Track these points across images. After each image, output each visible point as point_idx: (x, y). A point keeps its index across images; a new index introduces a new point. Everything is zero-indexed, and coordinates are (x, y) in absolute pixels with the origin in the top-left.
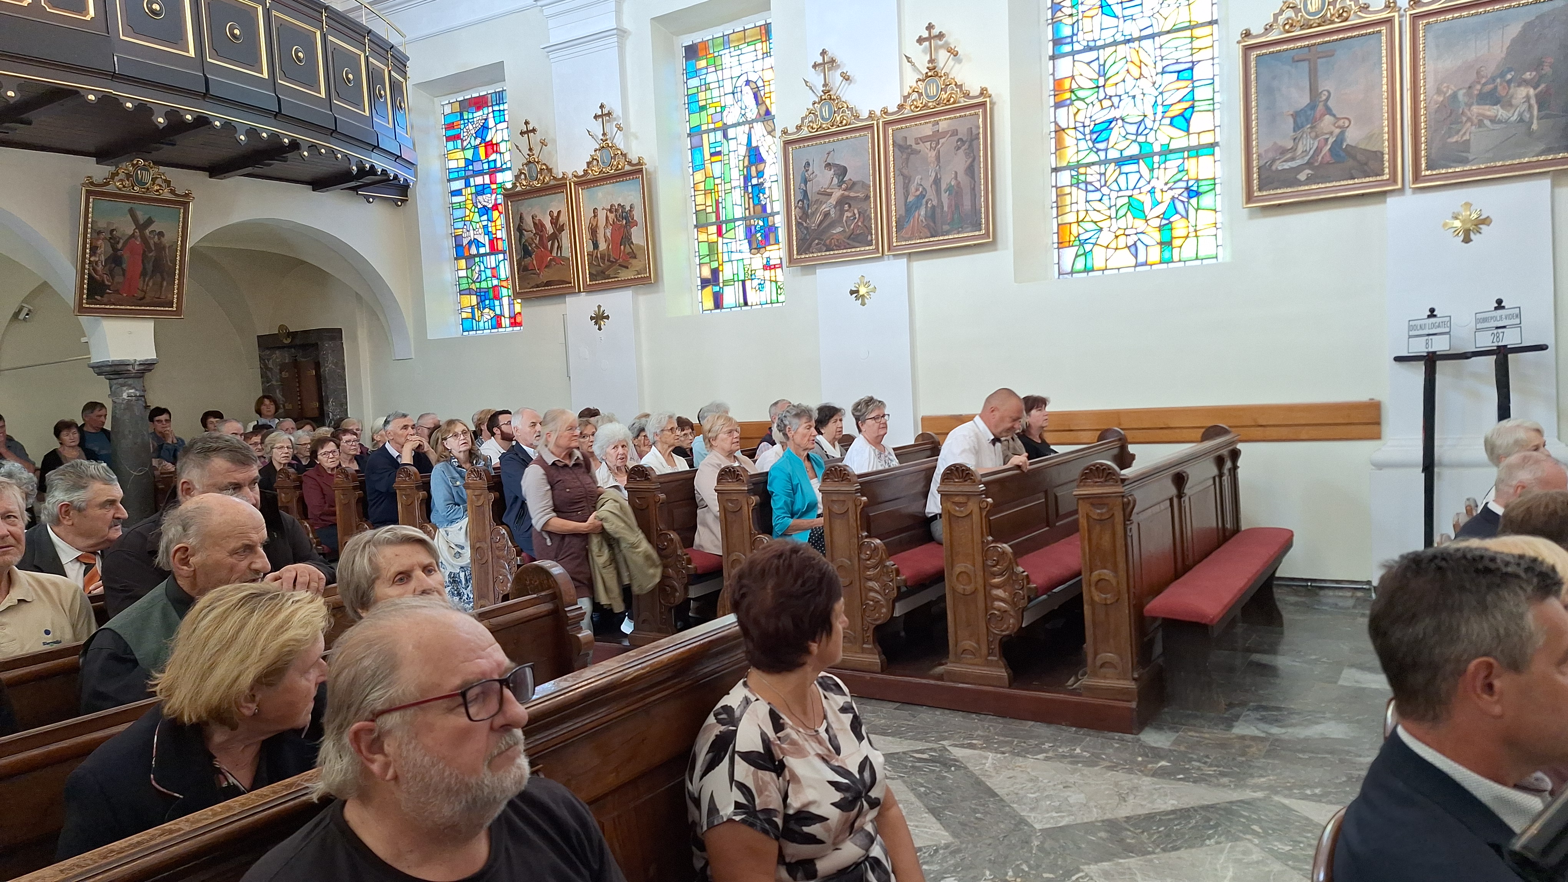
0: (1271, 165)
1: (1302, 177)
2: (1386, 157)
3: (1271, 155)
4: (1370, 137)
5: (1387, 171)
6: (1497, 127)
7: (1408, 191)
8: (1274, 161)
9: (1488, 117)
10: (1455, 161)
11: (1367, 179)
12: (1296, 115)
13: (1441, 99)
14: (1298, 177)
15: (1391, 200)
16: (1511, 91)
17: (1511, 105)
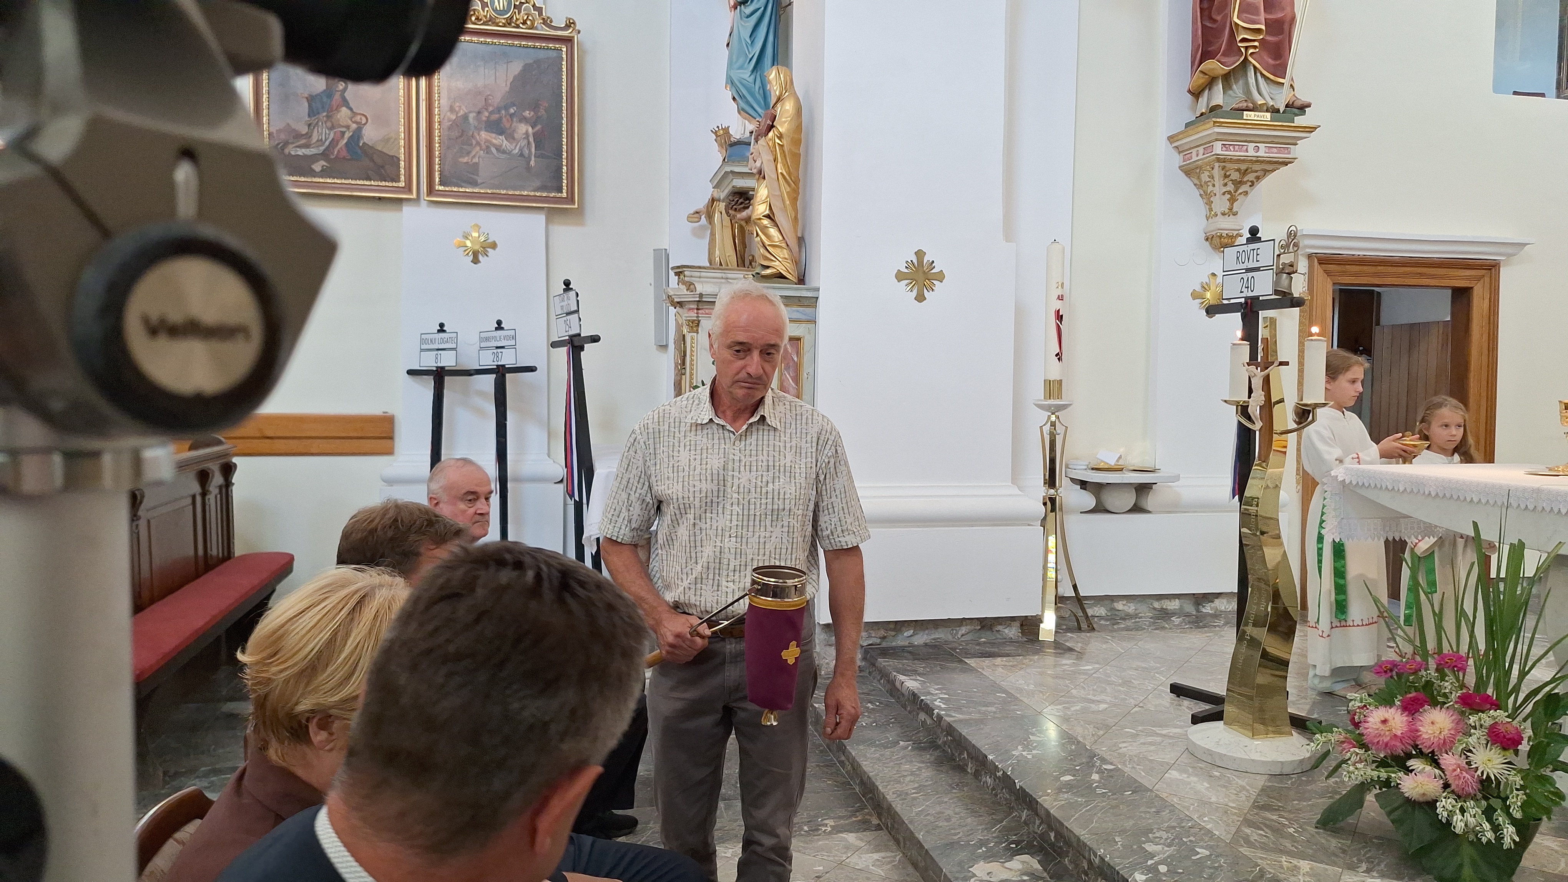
0: (283, 149)
1: (317, 167)
2: (402, 164)
3: (283, 136)
4: (386, 140)
5: (402, 178)
6: (503, 156)
7: (424, 204)
8: (286, 144)
9: (494, 145)
10: (465, 182)
11: (383, 183)
12: (311, 99)
13: (454, 117)
14: (313, 166)
15: (407, 209)
16: (514, 124)
17: (514, 138)
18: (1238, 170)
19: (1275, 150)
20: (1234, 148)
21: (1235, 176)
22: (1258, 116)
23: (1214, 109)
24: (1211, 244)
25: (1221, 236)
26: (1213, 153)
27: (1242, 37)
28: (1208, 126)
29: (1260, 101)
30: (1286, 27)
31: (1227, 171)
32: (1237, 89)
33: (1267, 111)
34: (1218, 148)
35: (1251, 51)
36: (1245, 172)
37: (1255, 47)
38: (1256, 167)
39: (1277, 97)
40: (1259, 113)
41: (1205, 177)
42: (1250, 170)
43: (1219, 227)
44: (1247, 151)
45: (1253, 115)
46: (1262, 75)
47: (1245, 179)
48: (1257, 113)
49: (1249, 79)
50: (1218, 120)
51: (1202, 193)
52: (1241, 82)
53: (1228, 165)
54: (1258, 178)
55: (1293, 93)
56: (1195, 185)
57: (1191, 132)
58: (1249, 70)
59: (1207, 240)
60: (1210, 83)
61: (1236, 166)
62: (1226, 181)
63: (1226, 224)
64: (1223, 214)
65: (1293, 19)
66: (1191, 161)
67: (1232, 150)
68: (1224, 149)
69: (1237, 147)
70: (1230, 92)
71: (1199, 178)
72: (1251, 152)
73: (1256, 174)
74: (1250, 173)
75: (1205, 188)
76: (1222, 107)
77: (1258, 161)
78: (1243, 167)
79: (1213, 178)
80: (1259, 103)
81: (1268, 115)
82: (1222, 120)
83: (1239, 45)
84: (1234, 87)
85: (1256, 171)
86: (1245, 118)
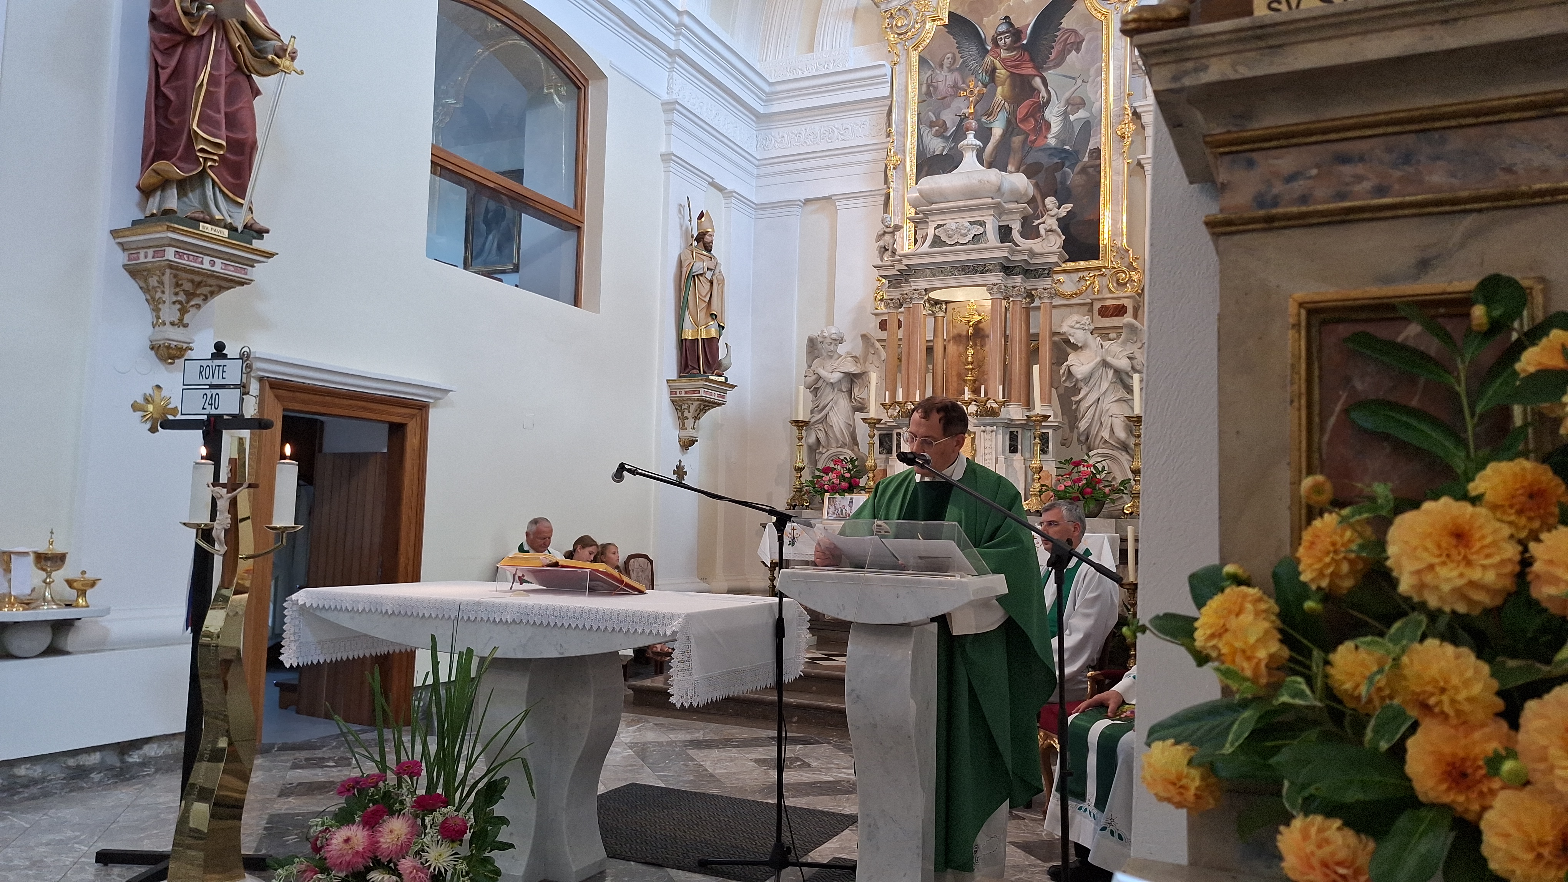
18: (192, 281)
19: (232, 268)
20: (188, 258)
21: (188, 286)
22: (215, 230)
23: (167, 214)
24: (157, 354)
25: (169, 347)
26: (164, 258)
27: (201, 146)
28: (160, 228)
29: (218, 216)
30: (247, 149)
31: (180, 280)
32: (193, 198)
33: (225, 227)
34: (170, 254)
35: (209, 164)
36: (199, 285)
37: (214, 161)
38: (211, 281)
39: (235, 216)
40: (217, 228)
41: (153, 281)
42: (204, 283)
43: (166, 337)
44: (202, 263)
45: (210, 229)
46: (221, 191)
47: (198, 292)
48: (214, 227)
49: (207, 192)
50: (172, 225)
51: (149, 297)
52: (197, 192)
53: (182, 274)
54: (213, 294)
55: (251, 216)
56: (141, 288)
57: (139, 231)
58: (207, 181)
59: (152, 348)
60: (164, 184)
61: (190, 276)
62: (177, 290)
63: (175, 335)
64: (173, 324)
65: (255, 143)
66: (138, 262)
67: (186, 259)
68: (177, 256)
69: (191, 258)
70: (185, 199)
71: (146, 281)
72: (206, 265)
73: (212, 289)
74: (202, 287)
75: (153, 293)
76: (176, 212)
77: (213, 275)
78: (197, 279)
79: (163, 284)
80: (217, 217)
81: (226, 232)
82: (176, 226)
83: (198, 154)
84: (190, 195)
85: (211, 286)
86: (201, 229)
